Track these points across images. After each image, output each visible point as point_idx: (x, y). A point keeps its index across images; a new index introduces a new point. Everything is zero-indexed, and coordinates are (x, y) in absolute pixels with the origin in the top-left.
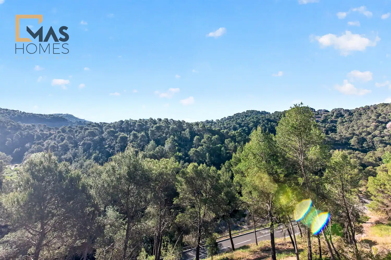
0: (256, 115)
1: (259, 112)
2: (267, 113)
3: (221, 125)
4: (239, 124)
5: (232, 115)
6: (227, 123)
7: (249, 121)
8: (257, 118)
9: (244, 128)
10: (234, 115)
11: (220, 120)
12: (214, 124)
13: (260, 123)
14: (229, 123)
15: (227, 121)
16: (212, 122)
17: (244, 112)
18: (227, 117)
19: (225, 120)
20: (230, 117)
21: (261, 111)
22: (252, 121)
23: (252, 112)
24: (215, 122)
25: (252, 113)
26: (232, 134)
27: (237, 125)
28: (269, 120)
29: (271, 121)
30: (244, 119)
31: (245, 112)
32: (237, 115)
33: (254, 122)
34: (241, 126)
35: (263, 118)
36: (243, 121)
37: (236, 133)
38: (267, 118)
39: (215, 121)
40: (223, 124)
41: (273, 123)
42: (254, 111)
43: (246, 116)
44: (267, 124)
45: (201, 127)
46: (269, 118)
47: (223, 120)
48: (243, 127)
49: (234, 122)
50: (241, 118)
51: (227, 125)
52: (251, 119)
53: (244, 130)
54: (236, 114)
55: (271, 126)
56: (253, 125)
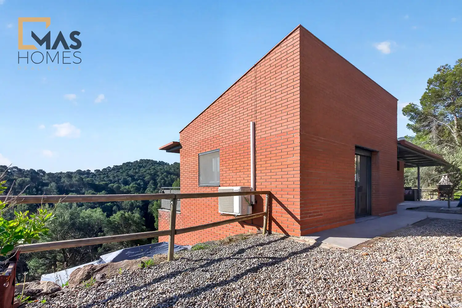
0: (153, 166)
1: (155, 162)
2: (166, 164)
3: (104, 177)
4: (132, 176)
5: (120, 164)
6: (113, 174)
7: (145, 173)
8: (154, 169)
9: (139, 181)
10: (123, 164)
11: (101, 170)
12: (93, 176)
13: (159, 175)
14: (117, 176)
15: (113, 172)
16: (88, 173)
17: (137, 161)
18: (112, 167)
19: (111, 171)
20: (117, 166)
21: (158, 162)
22: (148, 173)
23: (148, 161)
24: (93, 173)
25: (148, 163)
26: (125, 189)
27: (128, 178)
28: (169, 173)
29: (171, 174)
30: (137, 171)
31: (139, 161)
32: (127, 166)
33: (151, 174)
34: (134, 180)
35: (161, 169)
36: (136, 173)
37: (131, 188)
38: (166, 170)
39: (93, 171)
40: (108, 177)
41: (174, 176)
42: (149, 160)
43: (140, 167)
44: (167, 177)
45: (76, 181)
46: (168, 170)
47: (107, 171)
48: (137, 180)
49: (124, 174)
50: (134, 168)
51: (114, 177)
52: (147, 170)
53: (139, 184)
54: (126, 163)
55: (171, 179)
56: (150, 177)
